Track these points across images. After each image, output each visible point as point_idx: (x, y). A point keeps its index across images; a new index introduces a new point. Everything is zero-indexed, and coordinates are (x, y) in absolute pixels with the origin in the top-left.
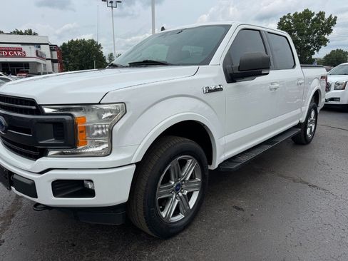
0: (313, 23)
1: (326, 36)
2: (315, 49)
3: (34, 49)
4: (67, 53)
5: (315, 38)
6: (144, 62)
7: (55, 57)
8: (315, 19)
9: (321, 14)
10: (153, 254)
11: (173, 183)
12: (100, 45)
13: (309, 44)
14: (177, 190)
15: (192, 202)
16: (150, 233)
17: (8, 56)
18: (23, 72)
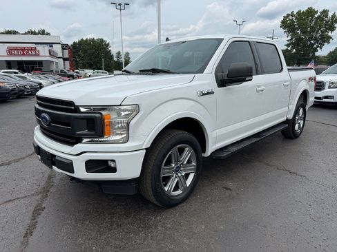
0: (316, 21)
1: (329, 34)
2: (318, 47)
3: (47, 48)
4: (77, 51)
5: (318, 35)
6: (152, 70)
7: (67, 56)
8: (319, 17)
9: (325, 12)
10: (158, 218)
11: (173, 165)
12: (108, 44)
13: (312, 42)
14: (177, 171)
15: (189, 182)
16: (156, 203)
17: (23, 55)
18: (37, 70)
